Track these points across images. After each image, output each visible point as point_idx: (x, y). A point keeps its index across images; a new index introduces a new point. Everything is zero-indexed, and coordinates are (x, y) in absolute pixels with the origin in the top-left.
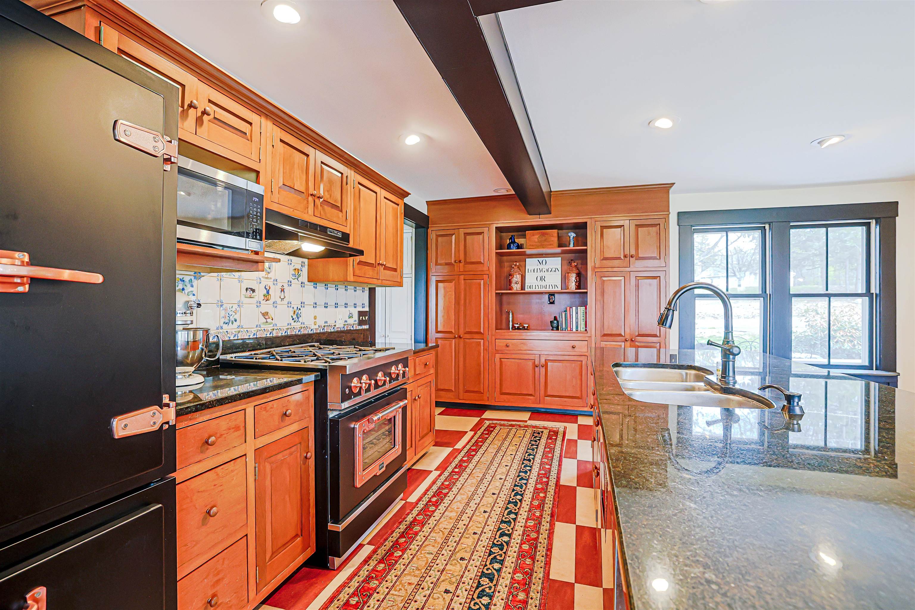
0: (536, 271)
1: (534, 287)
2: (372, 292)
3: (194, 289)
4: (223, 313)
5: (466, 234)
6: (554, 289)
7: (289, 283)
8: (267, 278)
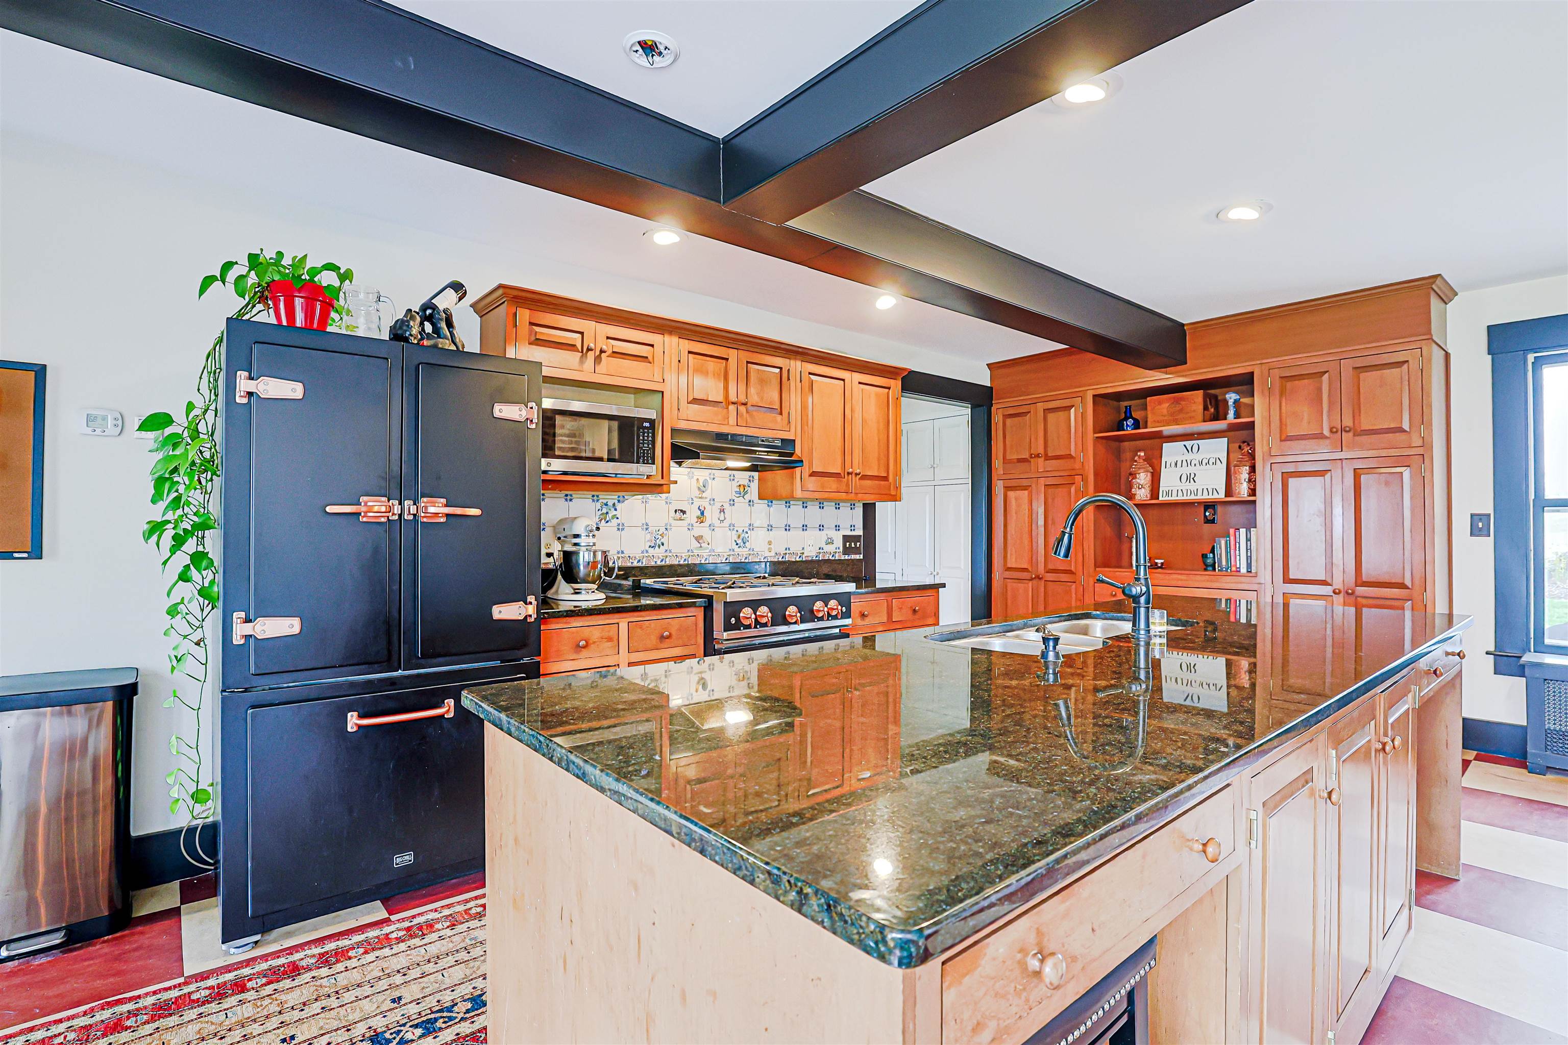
0: (1179, 464)
1: (1175, 493)
2: (869, 511)
3: (618, 513)
4: (648, 536)
5: (1047, 411)
6: (1211, 496)
7: (732, 502)
8: (700, 498)
